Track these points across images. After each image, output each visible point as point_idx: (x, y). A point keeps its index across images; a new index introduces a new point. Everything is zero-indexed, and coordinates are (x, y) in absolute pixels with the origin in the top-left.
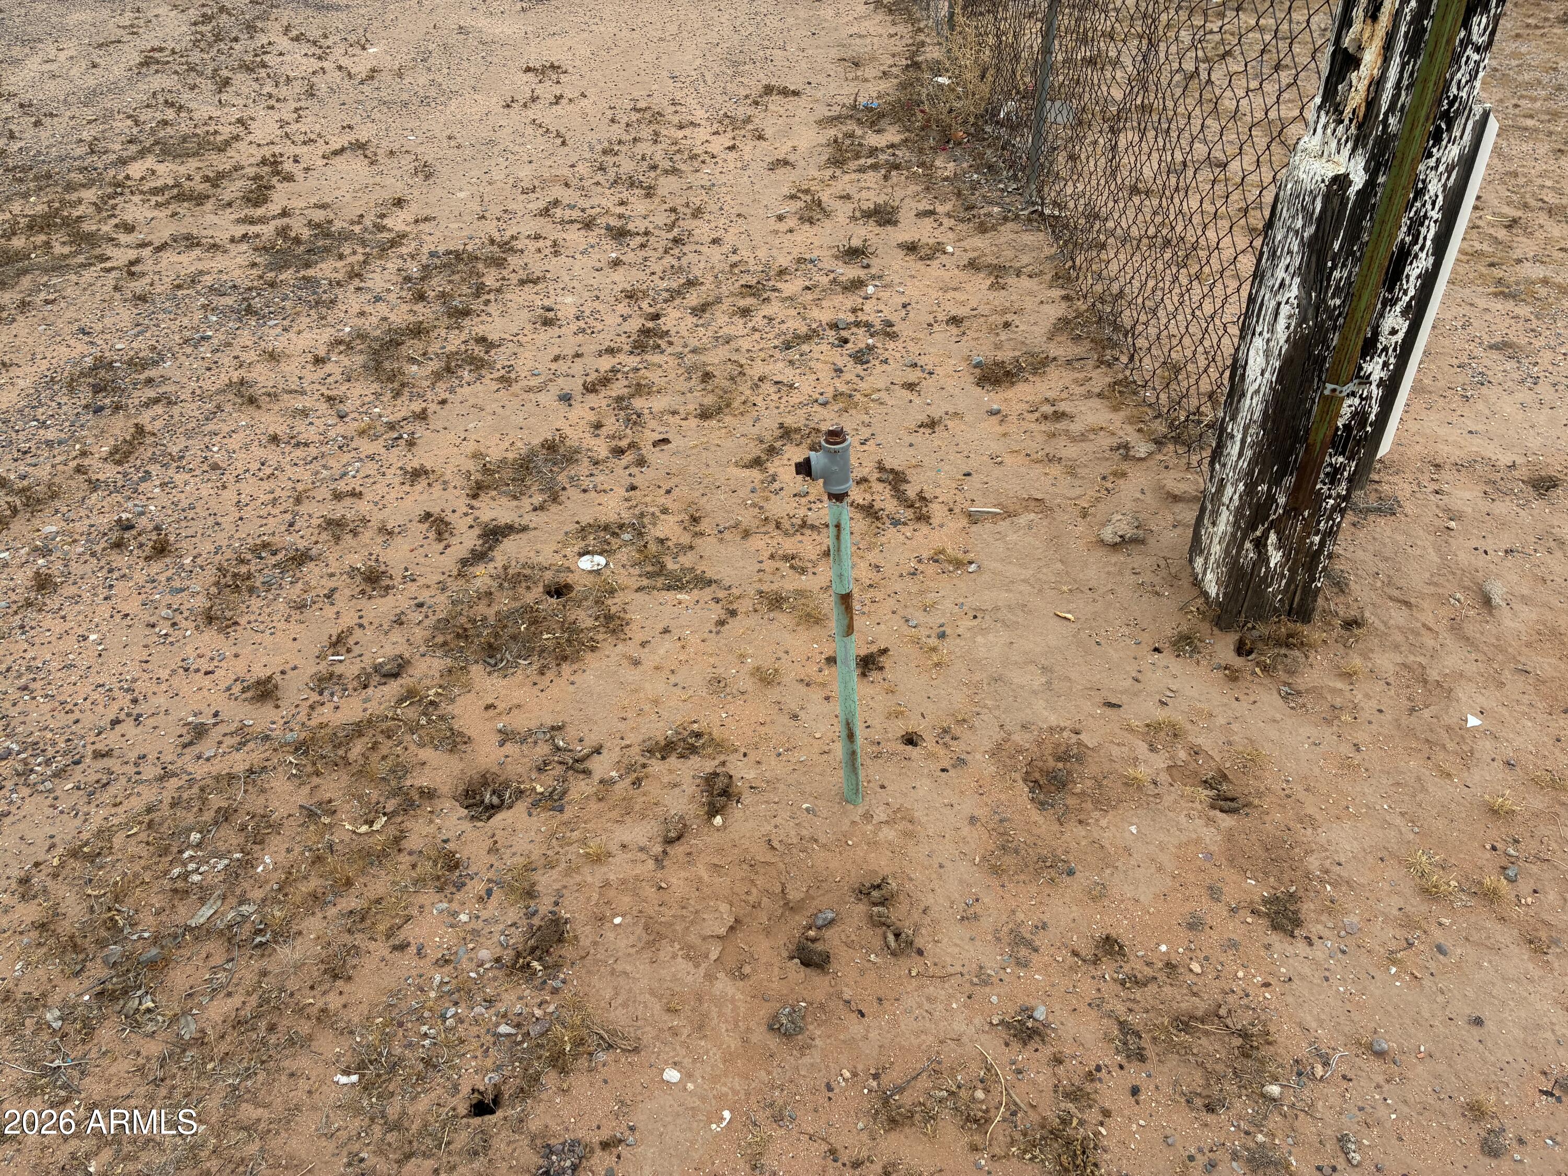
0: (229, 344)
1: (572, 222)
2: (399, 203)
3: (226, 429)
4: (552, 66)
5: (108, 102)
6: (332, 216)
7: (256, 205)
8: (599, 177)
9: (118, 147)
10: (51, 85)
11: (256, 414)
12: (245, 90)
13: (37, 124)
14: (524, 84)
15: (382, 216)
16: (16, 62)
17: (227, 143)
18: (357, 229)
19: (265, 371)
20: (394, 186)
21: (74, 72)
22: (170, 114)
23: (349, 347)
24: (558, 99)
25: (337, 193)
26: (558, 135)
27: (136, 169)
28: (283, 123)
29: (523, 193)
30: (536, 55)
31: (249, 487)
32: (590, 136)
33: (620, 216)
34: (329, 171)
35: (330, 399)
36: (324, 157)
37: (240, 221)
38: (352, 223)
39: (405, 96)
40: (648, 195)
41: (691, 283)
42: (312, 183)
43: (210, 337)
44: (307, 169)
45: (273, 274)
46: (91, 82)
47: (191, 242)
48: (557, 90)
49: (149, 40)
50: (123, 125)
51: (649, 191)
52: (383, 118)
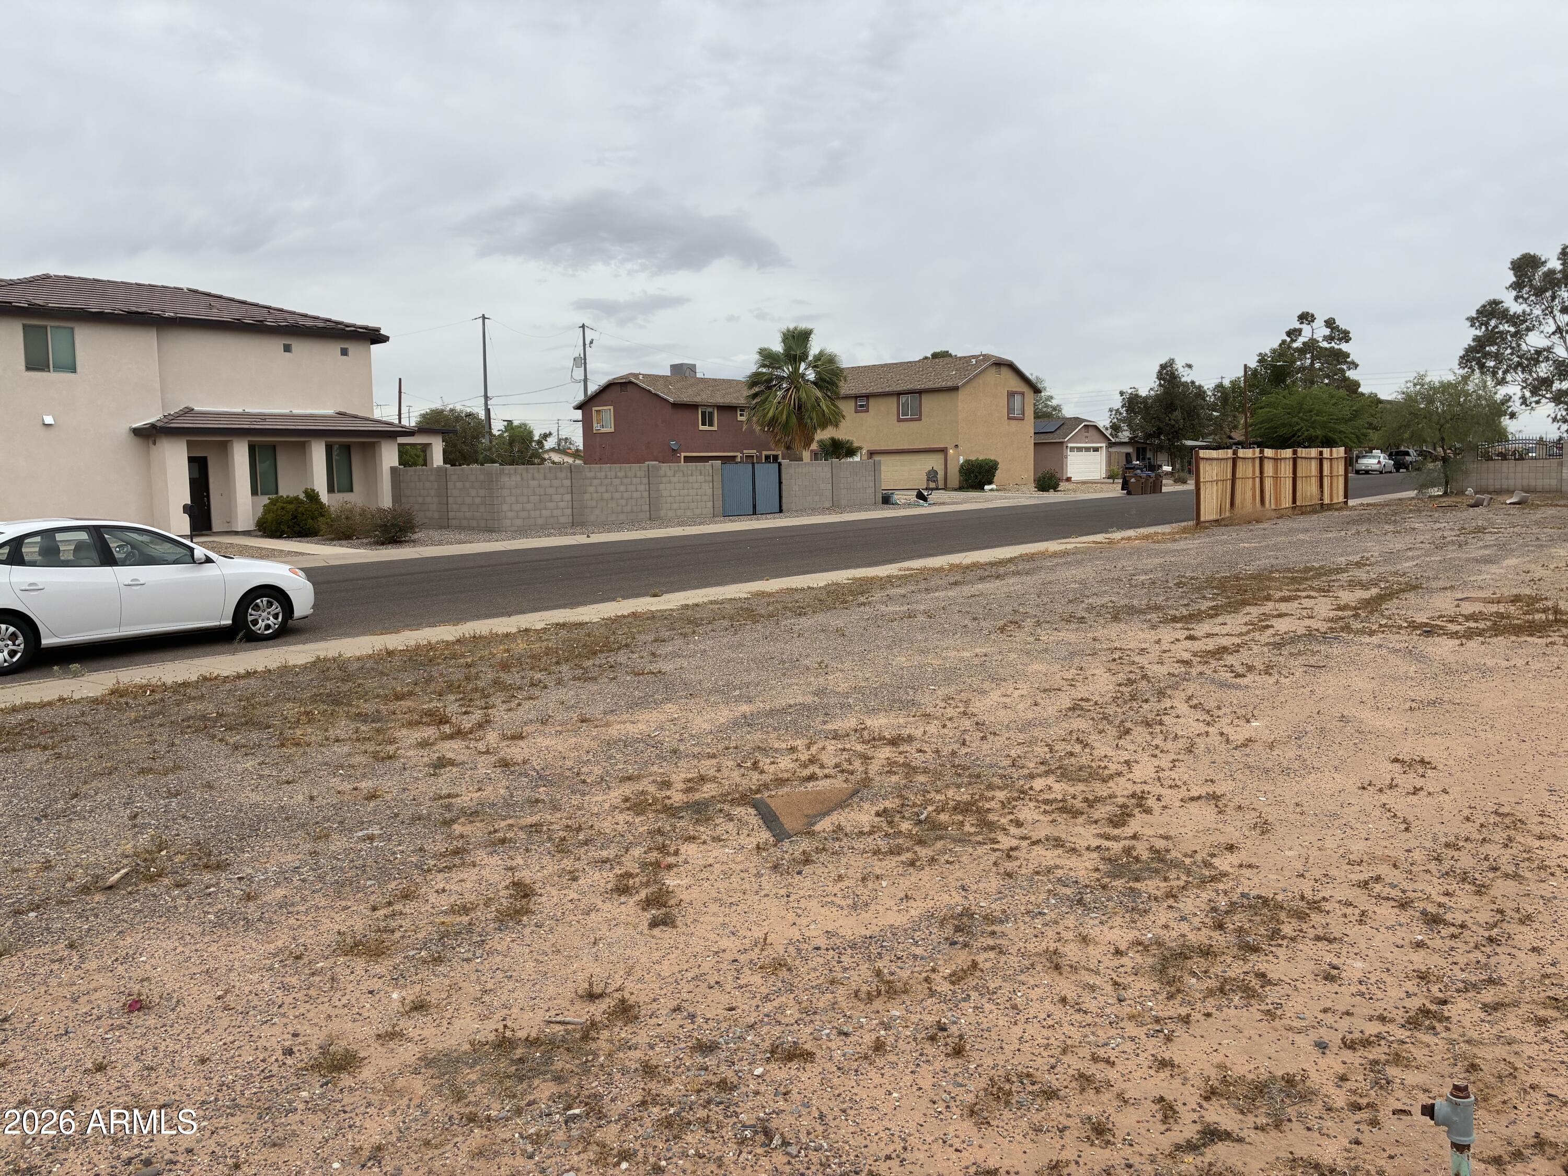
0: (1056, 923)
1: (1388, 899)
2: (1231, 848)
3: (1032, 982)
4: (1422, 761)
5: (1037, 732)
6: (1171, 846)
7: (1116, 826)
8: (1432, 866)
9: (1032, 765)
10: (1002, 713)
11: (1057, 978)
12: (1139, 740)
13: (983, 738)
14: (1386, 771)
15: (1213, 855)
16: (984, 692)
17: (1111, 777)
18: (1188, 861)
19: (1076, 949)
20: (1232, 834)
21: (1021, 706)
22: (1078, 748)
23: (1146, 949)
24: (1416, 791)
25: (1183, 830)
26: (1405, 821)
27: (1038, 784)
28: (1159, 769)
29: (1348, 864)
30: (1406, 750)
31: (1033, 1029)
32: (1438, 828)
33: (1440, 905)
34: (1182, 812)
35: (1116, 983)
36: (1182, 800)
37: (1100, 836)
38: (1186, 855)
39: (1269, 765)
40: (1478, 893)
41: (1491, 981)
42: (1165, 818)
43: (1045, 914)
44: (1165, 807)
45: (1108, 880)
46: (1030, 715)
47: (1058, 843)
48: (1419, 783)
49: (1081, 691)
50: (1041, 751)
51: (1481, 889)
52: (1244, 779)
